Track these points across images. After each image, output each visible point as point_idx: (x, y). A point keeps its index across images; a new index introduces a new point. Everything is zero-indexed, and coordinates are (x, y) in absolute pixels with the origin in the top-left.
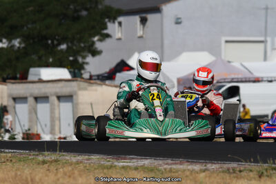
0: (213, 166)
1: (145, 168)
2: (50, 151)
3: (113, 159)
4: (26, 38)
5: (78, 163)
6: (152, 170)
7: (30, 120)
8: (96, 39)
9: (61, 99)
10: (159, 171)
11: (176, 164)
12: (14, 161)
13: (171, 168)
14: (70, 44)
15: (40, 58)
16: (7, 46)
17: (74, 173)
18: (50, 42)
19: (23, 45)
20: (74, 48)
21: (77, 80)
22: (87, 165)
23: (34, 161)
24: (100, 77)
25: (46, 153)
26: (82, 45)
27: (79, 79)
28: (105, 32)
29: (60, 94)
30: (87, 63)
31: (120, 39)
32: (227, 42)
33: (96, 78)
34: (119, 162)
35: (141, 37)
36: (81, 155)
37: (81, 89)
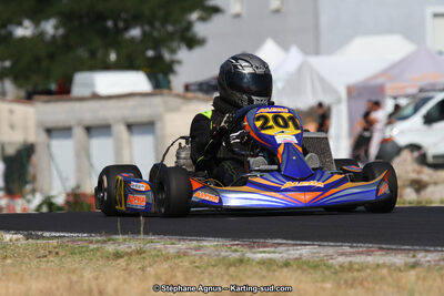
0: (428, 257)
1: (303, 263)
2: (127, 233)
3: (242, 246)
4: (66, 18)
5: (180, 255)
7: (79, 169)
8: (194, 16)
9: (134, 129)
10: (330, 267)
11: (359, 253)
12: (61, 254)
13: (350, 262)
14: (147, 28)
15: (93, 54)
16: (34, 34)
18: (110, 24)
19: (61, 31)
20: (155, 34)
21: (161, 94)
22: (197, 258)
23: (99, 253)
24: (205, 87)
25: (120, 237)
26: (170, 28)
27: (165, 91)
29: (131, 120)
30: (179, 62)
31: (237, 16)
32: (436, 15)
33: (196, 87)
34: (255, 253)
35: (277, 11)
36: (185, 240)
37: (169, 110)
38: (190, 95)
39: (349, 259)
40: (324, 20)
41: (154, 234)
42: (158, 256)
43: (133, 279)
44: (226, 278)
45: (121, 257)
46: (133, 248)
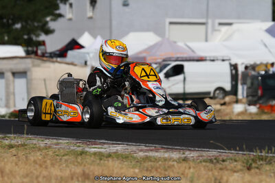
0: (192, 154)
1: (118, 155)
2: (16, 134)
3: (83, 143)
5: (47, 148)
6: (127, 157)
8: (48, 19)
9: (16, 75)
10: (134, 158)
11: (151, 150)
13: (146, 156)
14: (24, 24)
17: (45, 162)
18: (5, 21)
20: (28, 27)
21: (31, 58)
22: (57, 150)
25: (12, 136)
26: (36, 24)
27: (33, 56)
28: (57, 12)
29: (14, 71)
31: (70, 19)
34: (91, 148)
35: (91, 18)
36: (49, 139)
37: (34, 66)
38: (45, 59)
39: (146, 154)
40: (114, 23)
41: (31, 135)
42: (34, 148)
43: (20, 162)
44: (76, 164)
45: (12, 148)
46: (20, 143)
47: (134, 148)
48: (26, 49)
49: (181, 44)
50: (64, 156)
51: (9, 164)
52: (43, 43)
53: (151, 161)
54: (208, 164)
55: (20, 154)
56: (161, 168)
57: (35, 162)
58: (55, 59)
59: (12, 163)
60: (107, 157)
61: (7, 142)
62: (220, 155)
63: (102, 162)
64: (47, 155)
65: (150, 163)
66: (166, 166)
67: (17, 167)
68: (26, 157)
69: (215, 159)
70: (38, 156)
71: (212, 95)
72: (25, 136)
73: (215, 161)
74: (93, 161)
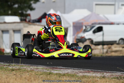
0: (107, 74)
3: (50, 68)
5: (32, 71)
6: (73, 76)
8: (32, 2)
9: (15, 32)
14: (19, 5)
15: (4, 11)
17: (31, 78)
18: (9, 3)
20: (22, 6)
21: (23, 23)
22: (37, 72)
26: (25, 5)
31: (43, 3)
34: (54, 71)
35: (54, 2)
36: (32, 66)
37: (25, 27)
38: (30, 23)
39: (83, 74)
40: (67, 4)
41: (23, 64)
42: (25, 71)
43: (18, 79)
45: (14, 71)
46: (17, 68)
47: (77, 71)
48: (20, 17)
49: (101, 16)
50: (40, 75)
51: (12, 80)
52: (29, 15)
53: (86, 78)
54: (116, 80)
55: (18, 74)
56: (91, 82)
57: (25, 78)
58: (35, 23)
59: (13, 79)
60: (63, 76)
61: (11, 68)
62: (122, 75)
63: (60, 78)
64: (31, 74)
65: (85, 79)
66: (94, 81)
67: (16, 81)
68: (21, 76)
69: (120, 77)
70: (27, 75)
71: (117, 42)
72: (20, 64)
73: (119, 78)
74: (56, 78)
